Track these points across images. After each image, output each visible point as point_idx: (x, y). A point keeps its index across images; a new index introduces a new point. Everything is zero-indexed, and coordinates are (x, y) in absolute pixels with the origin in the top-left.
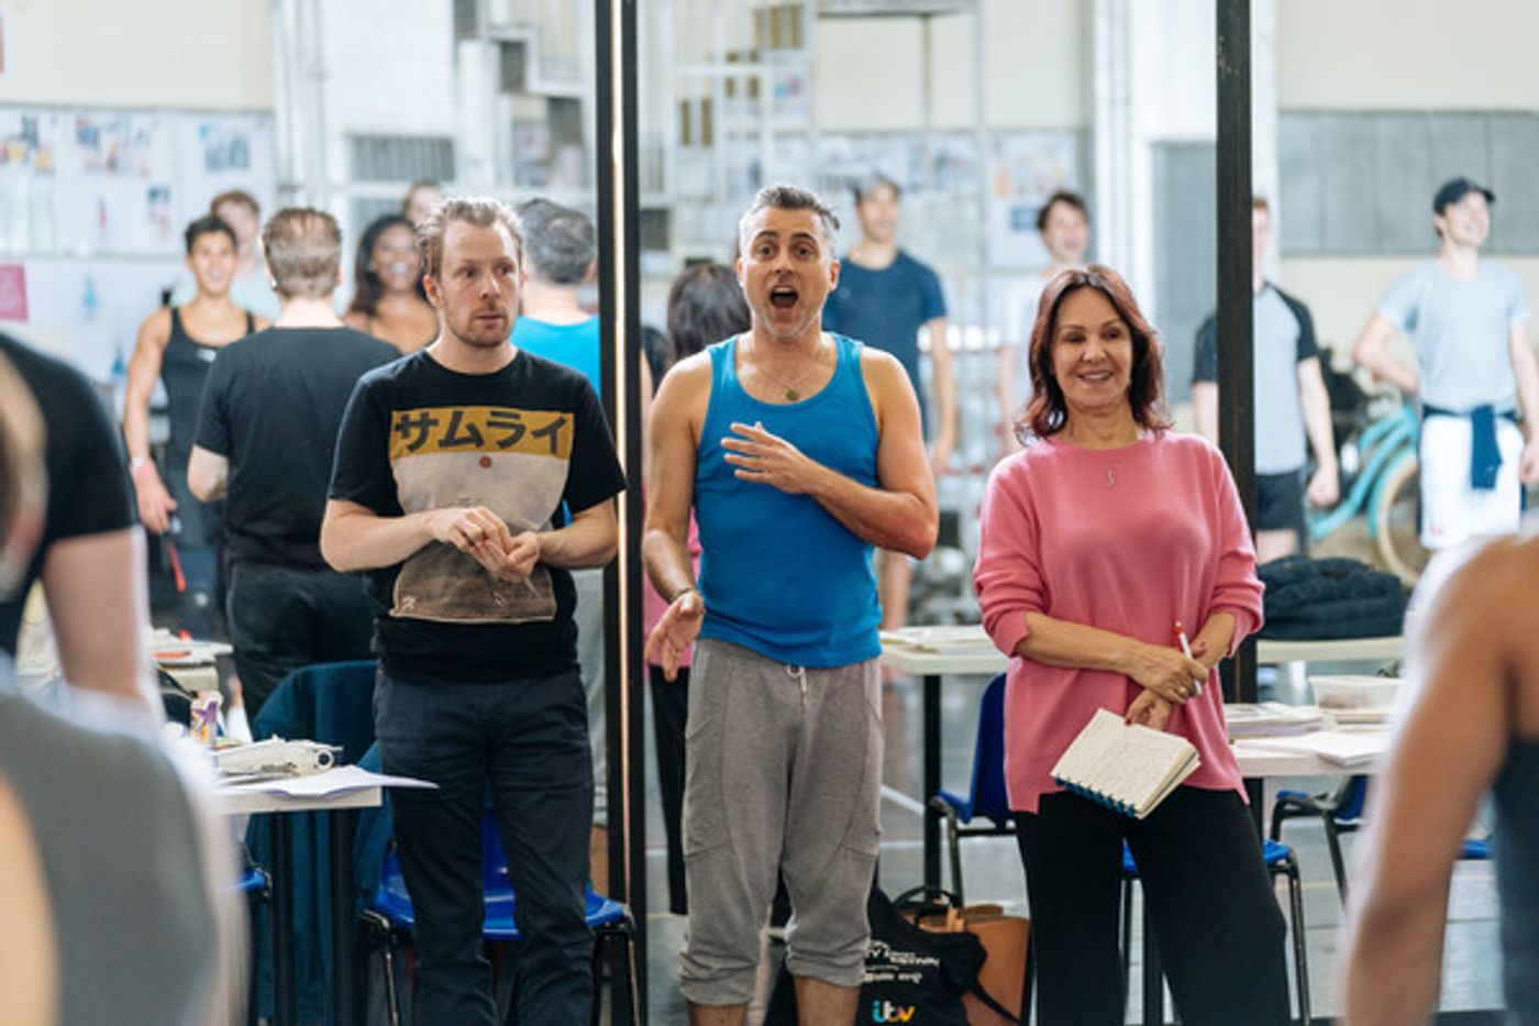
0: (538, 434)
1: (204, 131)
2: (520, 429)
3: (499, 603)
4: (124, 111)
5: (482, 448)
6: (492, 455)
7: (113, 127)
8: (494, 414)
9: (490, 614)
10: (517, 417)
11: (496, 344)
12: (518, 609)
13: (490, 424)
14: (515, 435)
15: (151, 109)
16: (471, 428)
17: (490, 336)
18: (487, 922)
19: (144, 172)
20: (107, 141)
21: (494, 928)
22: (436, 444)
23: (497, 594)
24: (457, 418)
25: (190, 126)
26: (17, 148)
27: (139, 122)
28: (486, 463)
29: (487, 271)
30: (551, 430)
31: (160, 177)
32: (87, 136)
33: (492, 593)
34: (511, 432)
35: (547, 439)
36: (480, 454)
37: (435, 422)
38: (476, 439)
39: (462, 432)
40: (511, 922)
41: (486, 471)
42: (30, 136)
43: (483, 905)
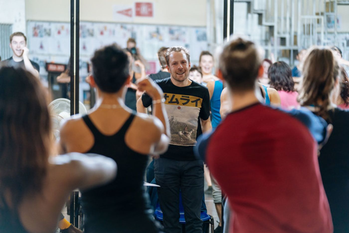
0: (192, 102)
1: (197, 32)
2: (188, 101)
3: (182, 141)
4: (180, 26)
5: (178, 104)
6: (181, 106)
7: (177, 30)
8: (182, 96)
9: (180, 144)
10: (188, 97)
11: (183, 81)
12: (186, 143)
13: (181, 99)
14: (187, 102)
15: (185, 26)
16: (176, 99)
17: (181, 79)
18: (180, 219)
19: (184, 41)
20: (176, 33)
21: (182, 221)
22: (168, 102)
23: (181, 138)
24: (173, 96)
25: (194, 30)
26: (156, 34)
27: (183, 29)
28: (179, 108)
29: (179, 63)
30: (196, 101)
31: (187, 42)
32: (171, 32)
33: (180, 138)
34: (186, 101)
35: (195, 103)
36: (177, 106)
37: (168, 97)
38: (177, 102)
39: (174, 100)
40: (184, 219)
41: (179, 110)
42: (158, 32)
43: (179, 215)
